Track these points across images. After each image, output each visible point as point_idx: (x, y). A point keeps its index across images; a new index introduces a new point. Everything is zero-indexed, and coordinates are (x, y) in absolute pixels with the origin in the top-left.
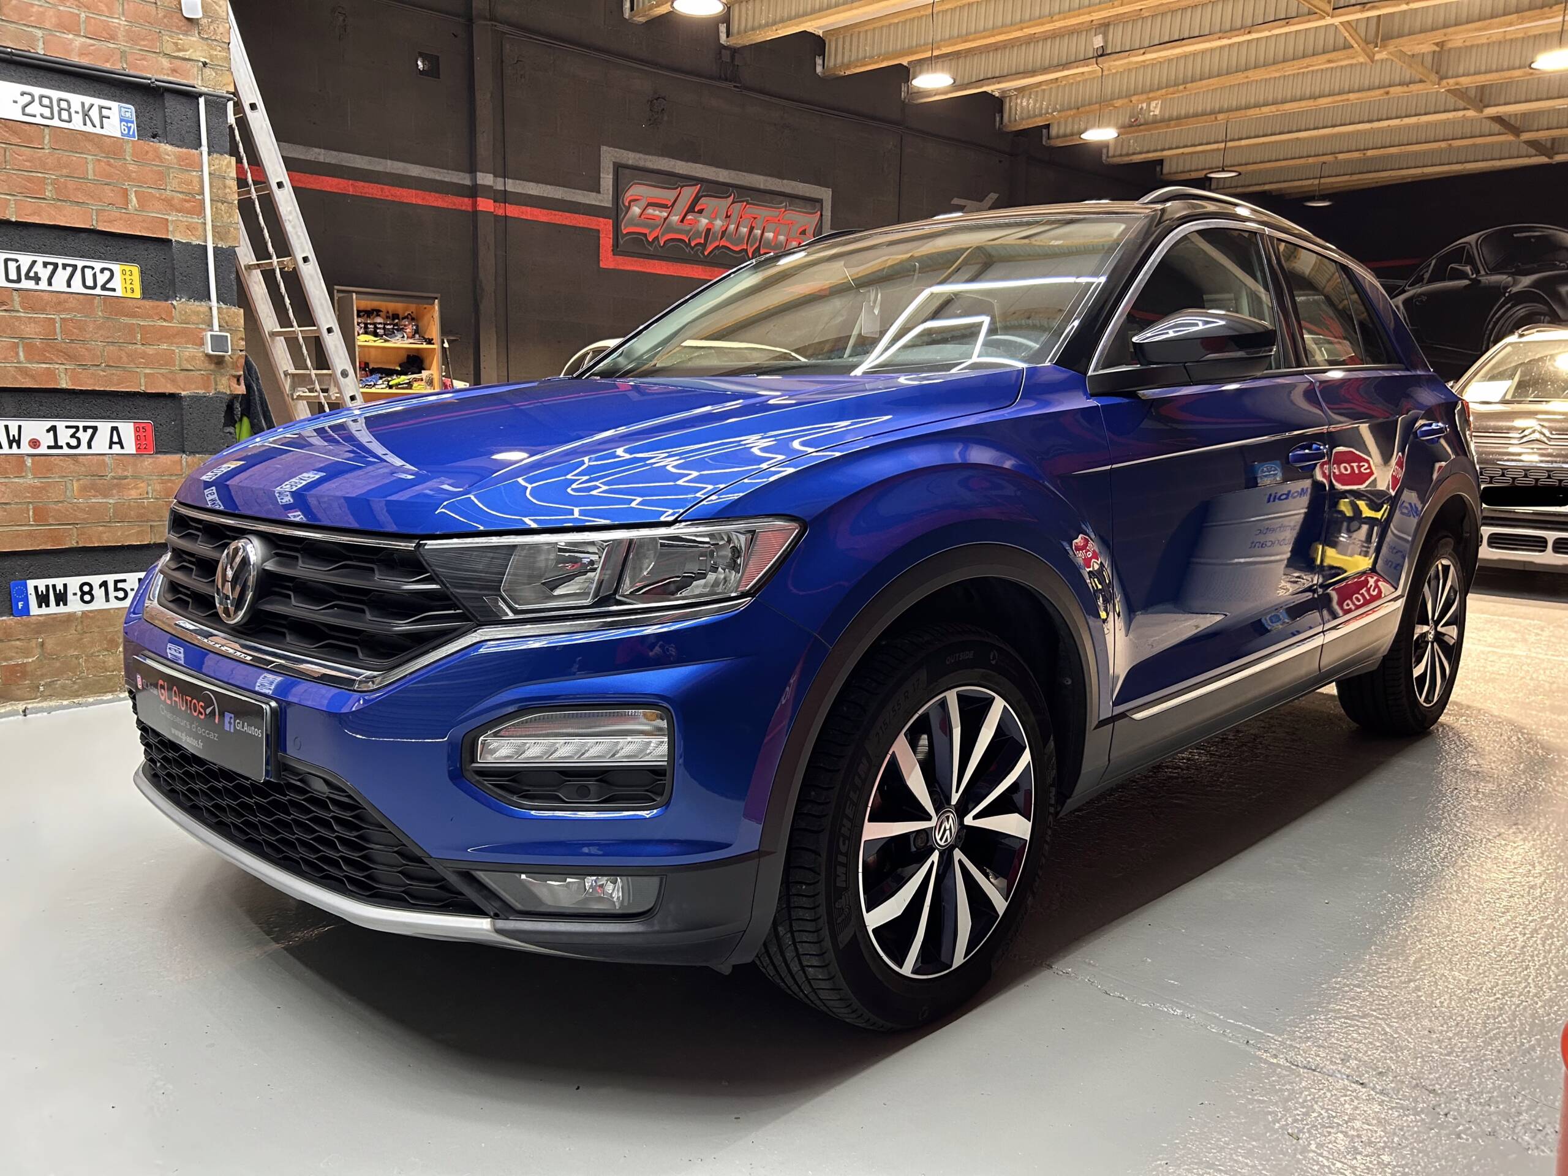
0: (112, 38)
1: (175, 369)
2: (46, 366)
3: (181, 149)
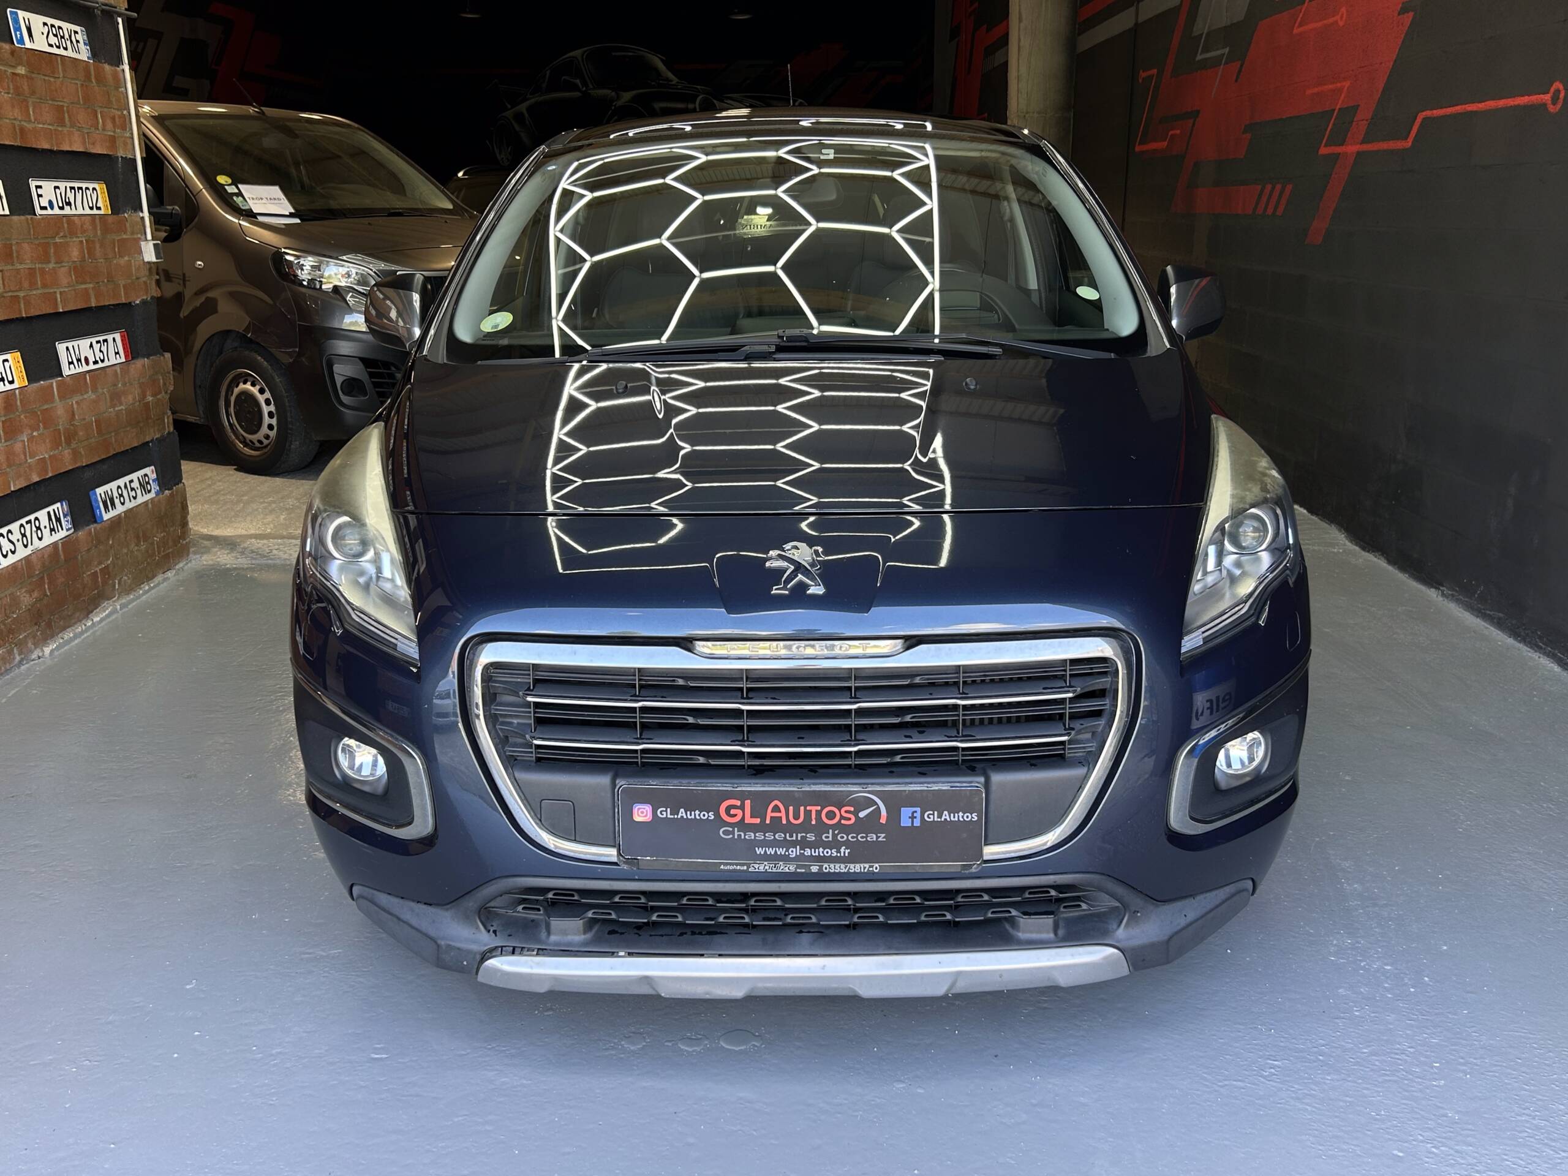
1: (134, 278)
2: (83, 286)
3: (113, 68)
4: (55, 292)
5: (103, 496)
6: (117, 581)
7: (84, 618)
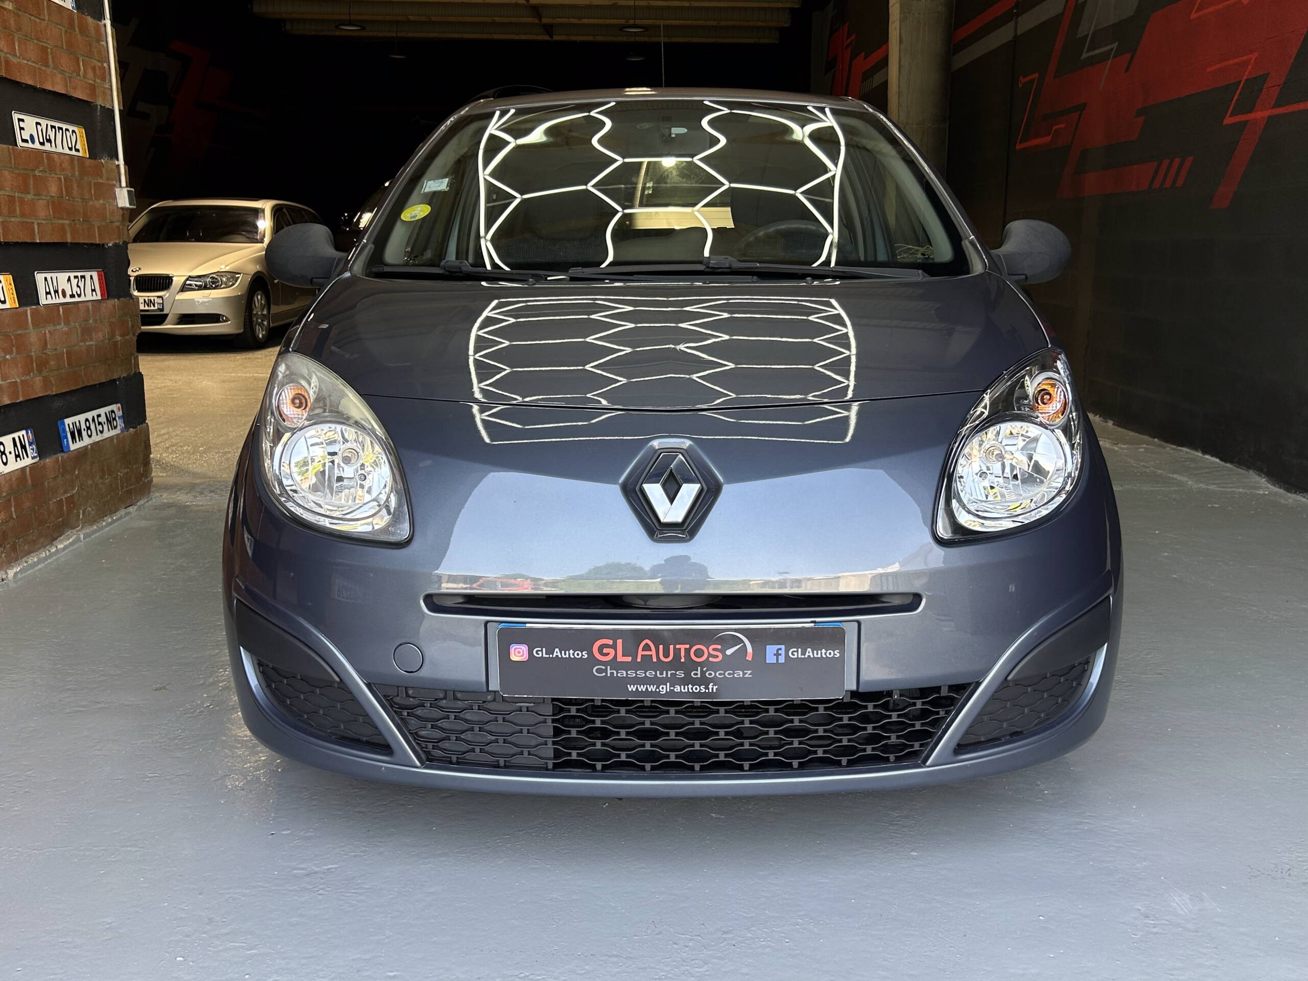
1: (108, 221)
2: (61, 222)
3: (95, 21)
4: (33, 223)
5: (71, 426)
6: (81, 511)
7: (48, 544)
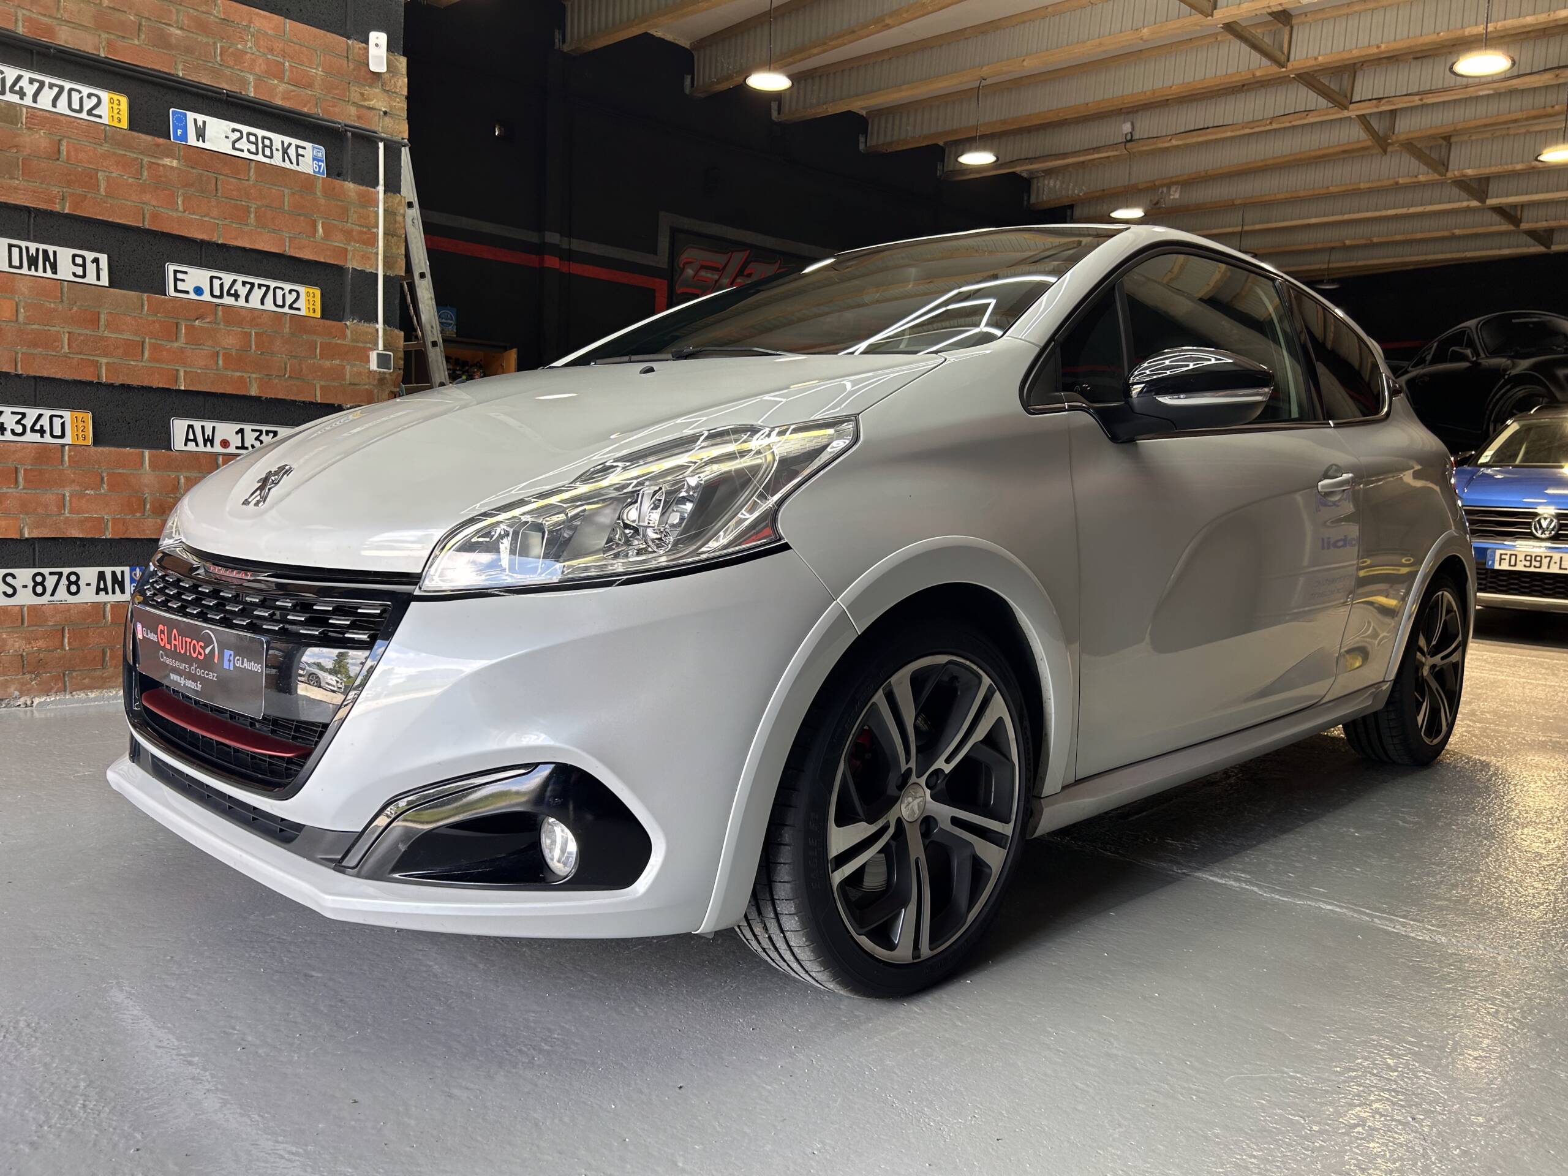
0: (310, 86)
1: (347, 382)
